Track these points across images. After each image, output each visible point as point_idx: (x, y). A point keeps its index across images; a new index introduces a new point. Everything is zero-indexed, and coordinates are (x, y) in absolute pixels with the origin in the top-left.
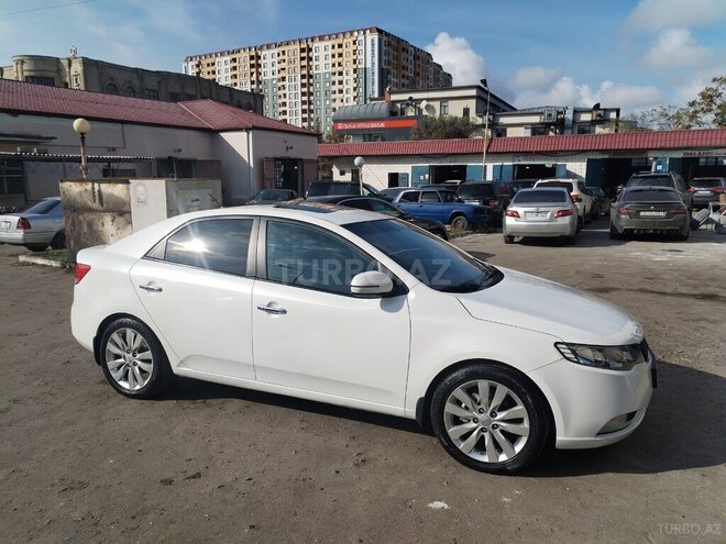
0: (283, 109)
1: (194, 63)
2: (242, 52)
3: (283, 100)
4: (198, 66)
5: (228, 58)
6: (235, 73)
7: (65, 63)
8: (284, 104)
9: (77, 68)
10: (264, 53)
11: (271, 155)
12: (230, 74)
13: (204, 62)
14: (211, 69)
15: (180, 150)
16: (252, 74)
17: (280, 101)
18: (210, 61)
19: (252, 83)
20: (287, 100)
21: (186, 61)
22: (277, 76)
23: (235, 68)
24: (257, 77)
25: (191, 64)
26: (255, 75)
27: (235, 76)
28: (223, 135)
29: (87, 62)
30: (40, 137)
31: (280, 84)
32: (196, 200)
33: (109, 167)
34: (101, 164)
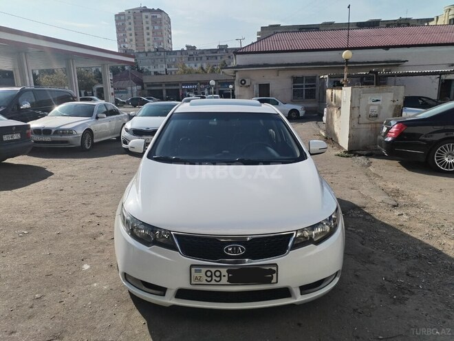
30: (399, 62)
32: (377, 101)
33: (440, 78)
34: (434, 77)
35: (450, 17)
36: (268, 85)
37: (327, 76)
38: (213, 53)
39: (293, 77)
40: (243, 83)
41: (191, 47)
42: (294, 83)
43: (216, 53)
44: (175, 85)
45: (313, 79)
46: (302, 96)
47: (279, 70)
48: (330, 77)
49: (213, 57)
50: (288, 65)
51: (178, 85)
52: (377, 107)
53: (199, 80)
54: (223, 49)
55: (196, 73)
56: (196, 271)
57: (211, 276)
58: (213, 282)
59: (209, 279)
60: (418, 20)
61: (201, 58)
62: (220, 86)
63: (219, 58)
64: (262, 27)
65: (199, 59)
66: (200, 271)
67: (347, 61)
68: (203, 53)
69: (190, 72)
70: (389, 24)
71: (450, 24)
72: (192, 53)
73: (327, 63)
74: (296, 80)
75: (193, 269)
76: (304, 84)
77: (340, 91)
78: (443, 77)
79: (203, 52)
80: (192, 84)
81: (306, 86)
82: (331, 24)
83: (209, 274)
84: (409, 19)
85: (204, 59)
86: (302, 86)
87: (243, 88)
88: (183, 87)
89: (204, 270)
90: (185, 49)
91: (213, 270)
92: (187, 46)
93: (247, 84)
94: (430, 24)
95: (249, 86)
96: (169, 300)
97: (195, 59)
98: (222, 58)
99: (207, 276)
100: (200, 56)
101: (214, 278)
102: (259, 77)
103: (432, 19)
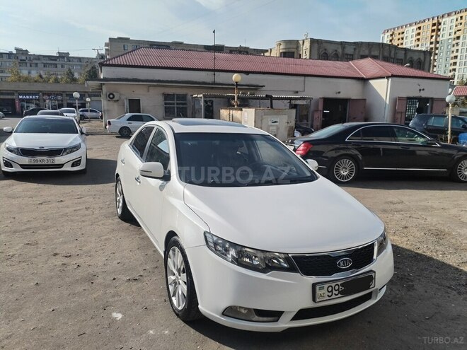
0: (455, 61)
1: (390, 33)
2: (427, 21)
3: (455, 54)
4: (392, 35)
5: (415, 27)
6: (418, 37)
7: (301, 42)
8: (456, 57)
9: (307, 44)
10: (444, 20)
11: (405, 95)
12: (415, 38)
13: (397, 32)
14: (401, 36)
15: (339, 93)
16: (432, 37)
17: (453, 55)
18: (401, 31)
19: (431, 43)
20: (459, 54)
21: (384, 33)
22: (453, 36)
23: (419, 34)
24: (436, 39)
25: (387, 34)
26: (434, 38)
27: (418, 40)
28: (371, 81)
29: (313, 41)
30: (257, 86)
31: (454, 42)
32: (276, 122)
33: (290, 102)
34: (286, 101)
35: (281, 51)
36: (138, 101)
37: (202, 96)
38: (52, 60)
39: (164, 94)
40: (111, 97)
41: (22, 50)
42: (165, 100)
43: (56, 60)
44: (8, 94)
45: (184, 97)
46: (174, 114)
47: (150, 86)
48: (205, 96)
49: (51, 64)
50: (159, 81)
51: (13, 94)
52: (275, 128)
53: (40, 90)
54: (64, 57)
55: (36, 81)
56: (320, 289)
57: (332, 291)
58: (334, 296)
59: (330, 294)
60: (254, 49)
61: (36, 64)
62: (68, 98)
63: (59, 66)
64: (110, 39)
65: (33, 65)
66: (323, 288)
67: (237, 84)
68: (39, 59)
69: (26, 80)
70: (232, 50)
71: (281, 57)
72: (24, 58)
73: (196, 83)
74: (167, 97)
75: (318, 287)
76: (175, 102)
77: (239, 112)
78: (293, 102)
79: (38, 57)
80: (32, 94)
81: (177, 104)
82: (181, 43)
83: (330, 289)
84: (248, 48)
85: (41, 66)
86: (174, 104)
87: (111, 103)
88: (20, 97)
89: (326, 286)
90: (15, 52)
91: (333, 285)
92: (17, 49)
93: (115, 99)
94: (266, 54)
95: (118, 100)
96: (284, 324)
97: (28, 65)
98: (62, 67)
99: (329, 292)
100: (36, 62)
101: (334, 292)
102: (128, 92)
103: (267, 51)
